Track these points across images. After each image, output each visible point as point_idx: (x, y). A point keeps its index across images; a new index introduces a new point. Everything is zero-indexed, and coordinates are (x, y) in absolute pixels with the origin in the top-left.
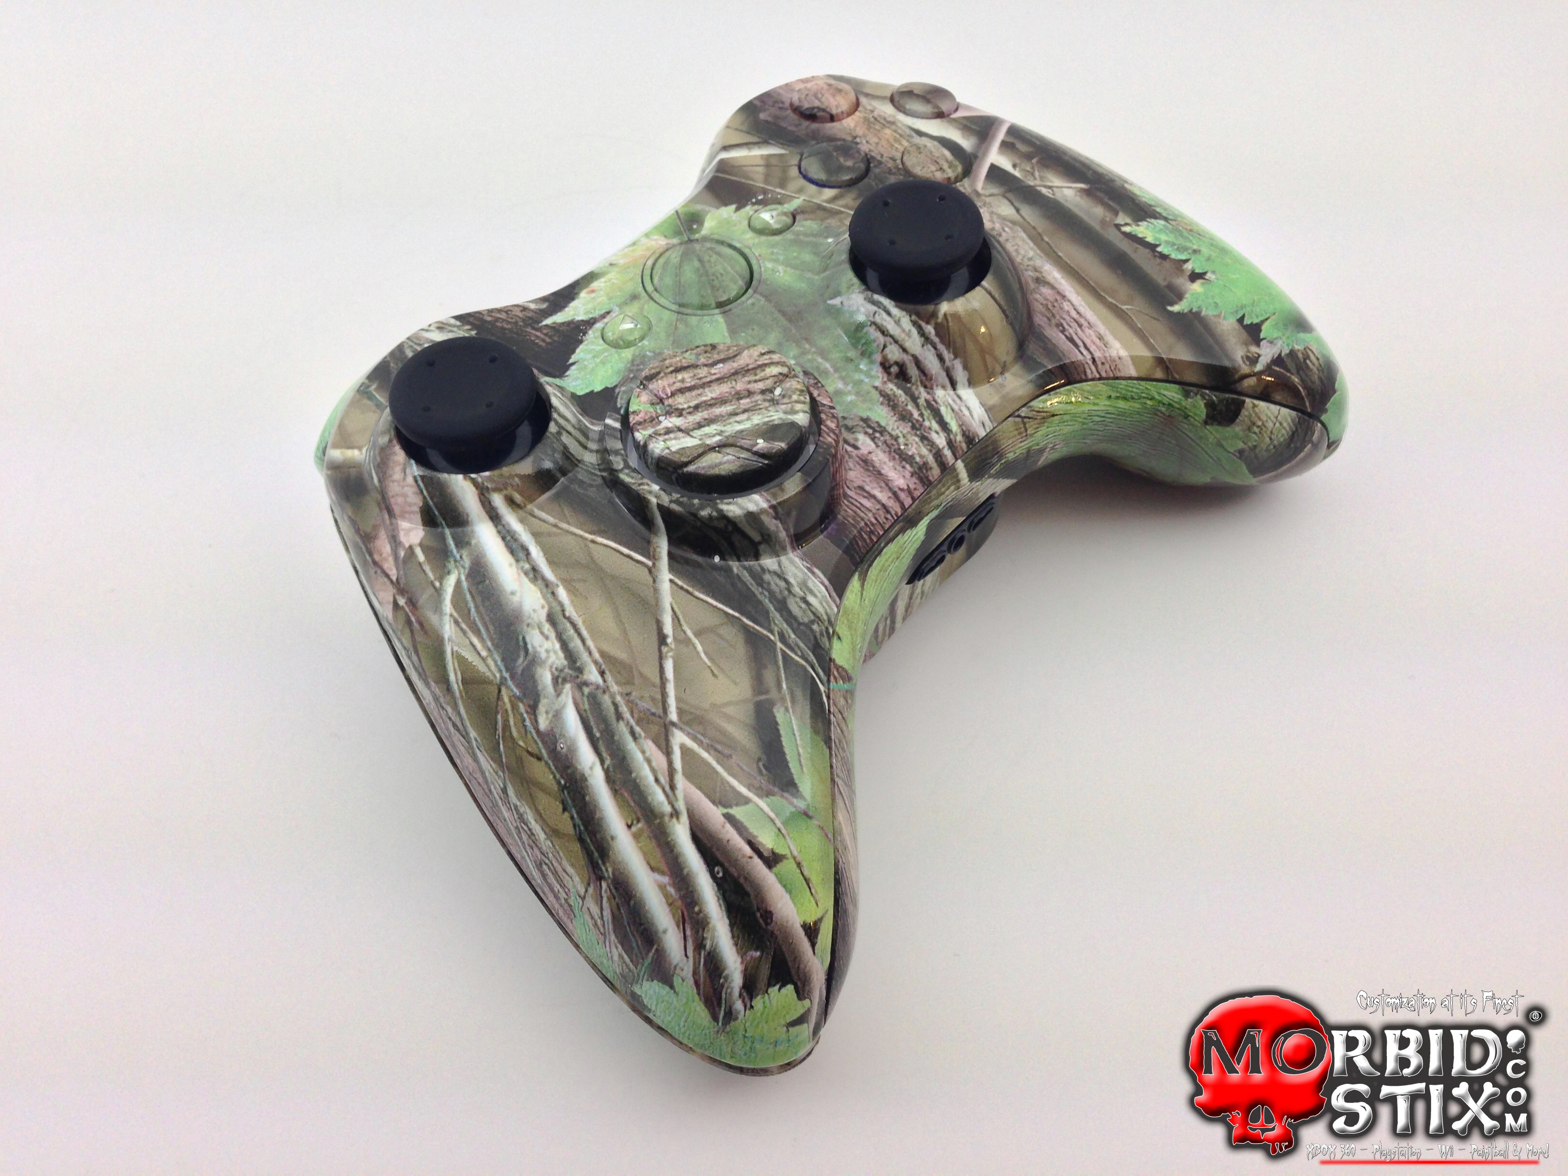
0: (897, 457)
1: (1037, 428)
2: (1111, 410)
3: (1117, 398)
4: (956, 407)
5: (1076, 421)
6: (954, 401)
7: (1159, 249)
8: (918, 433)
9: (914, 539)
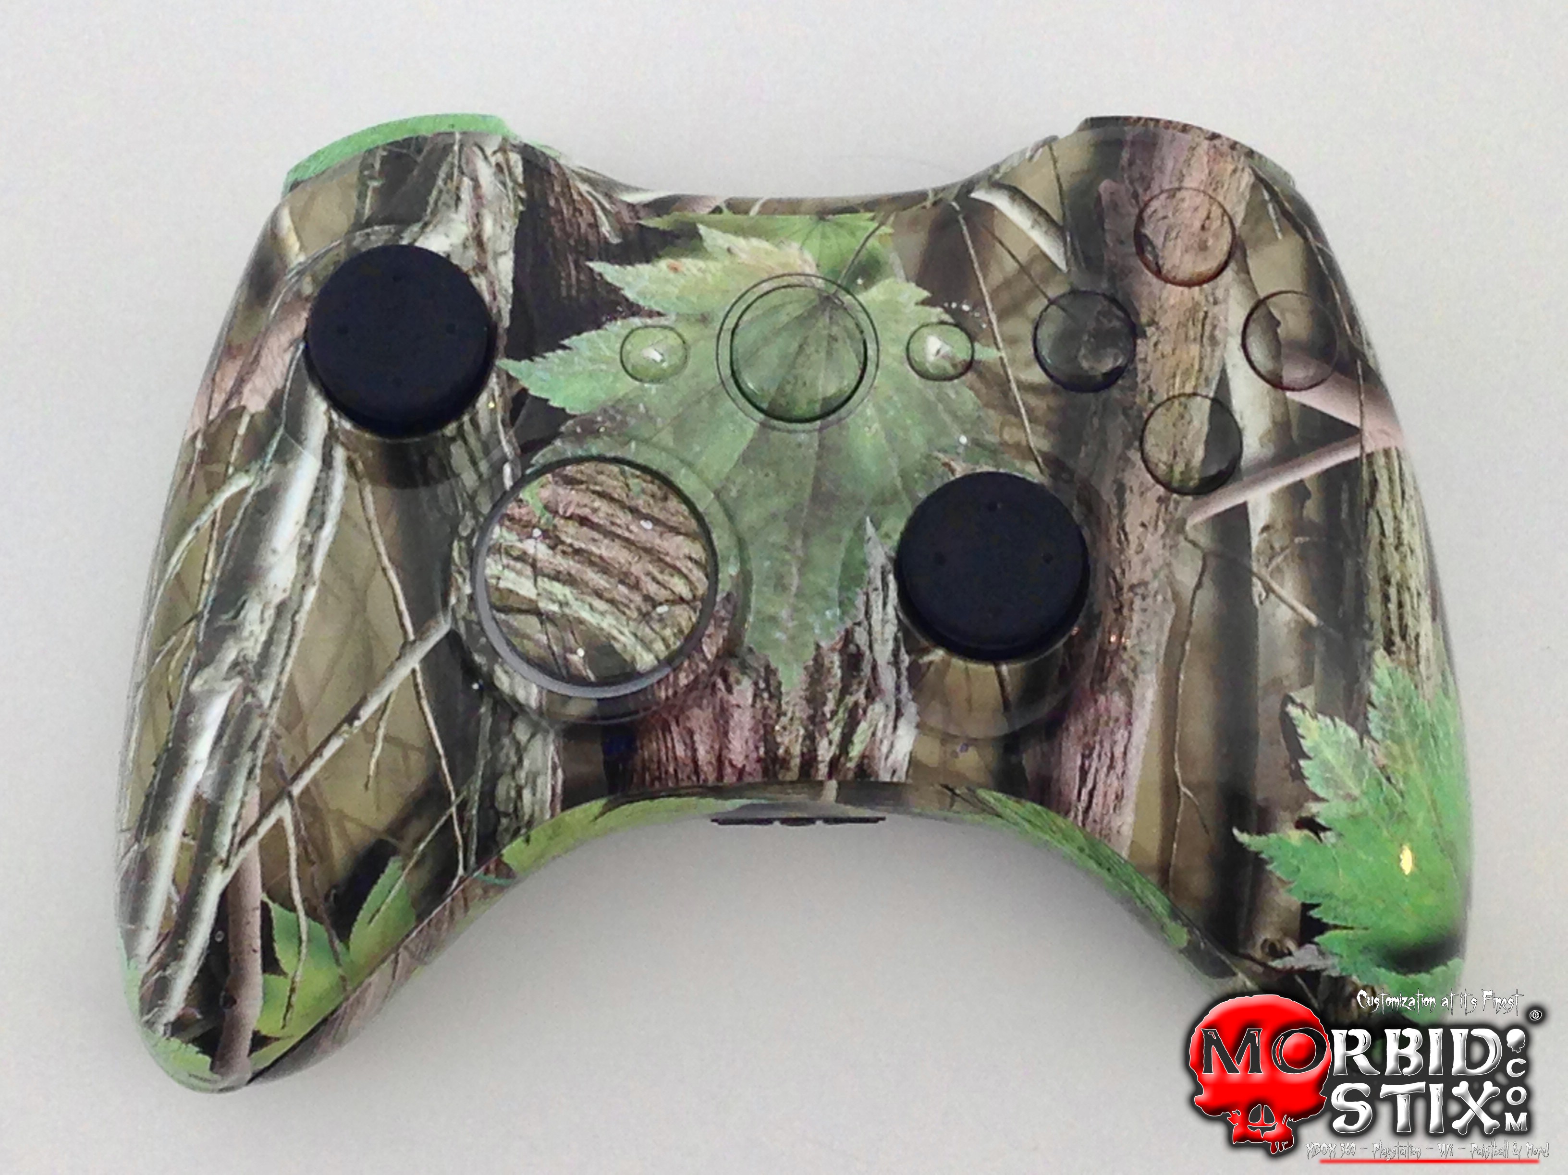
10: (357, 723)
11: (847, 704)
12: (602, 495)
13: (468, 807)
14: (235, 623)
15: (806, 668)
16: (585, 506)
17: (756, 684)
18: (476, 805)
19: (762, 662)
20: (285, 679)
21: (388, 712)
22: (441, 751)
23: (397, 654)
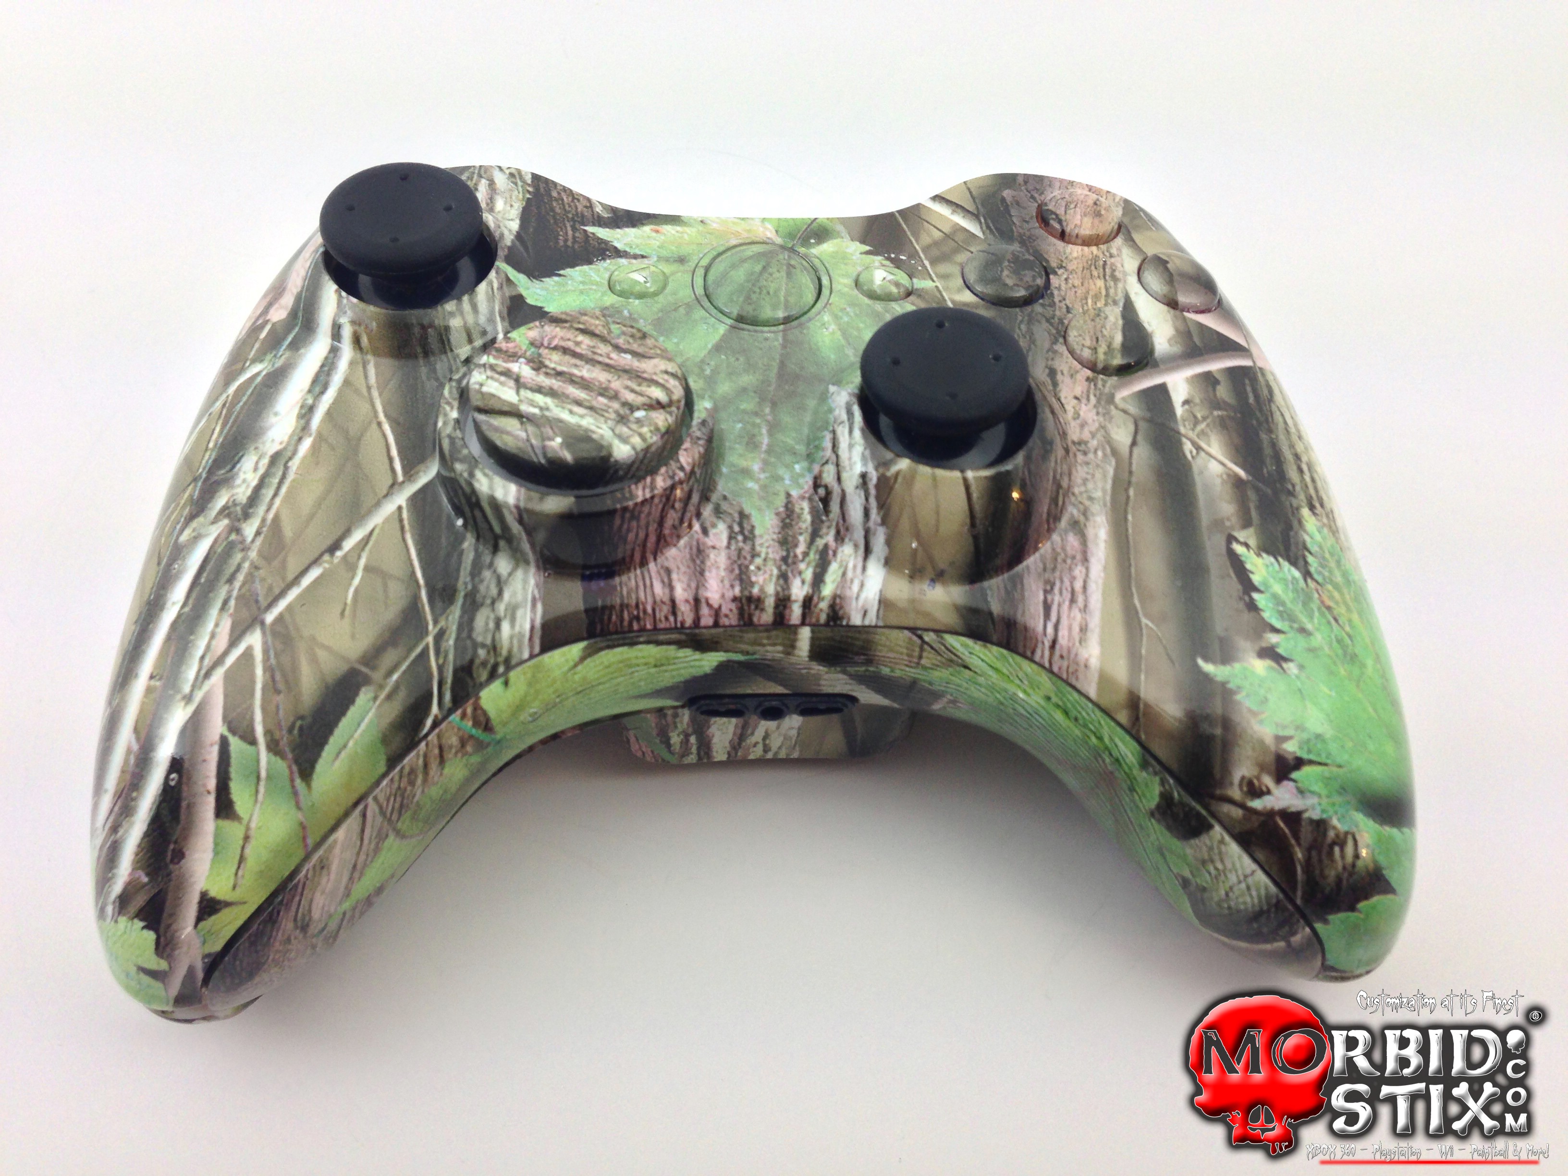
0: (737, 571)
1: (938, 666)
2: (1043, 713)
3: (1058, 706)
4: (850, 574)
5: (992, 693)
6: (855, 567)
7: (1255, 596)
8: (784, 567)
9: (692, 663)
10: (339, 554)
11: (817, 547)
12: (584, 332)
13: (446, 637)
14: (229, 475)
15: (777, 514)
16: (569, 340)
17: (730, 528)
18: (454, 636)
19: (737, 508)
20: (271, 516)
21: (371, 543)
22: (421, 581)
23: (385, 492)
